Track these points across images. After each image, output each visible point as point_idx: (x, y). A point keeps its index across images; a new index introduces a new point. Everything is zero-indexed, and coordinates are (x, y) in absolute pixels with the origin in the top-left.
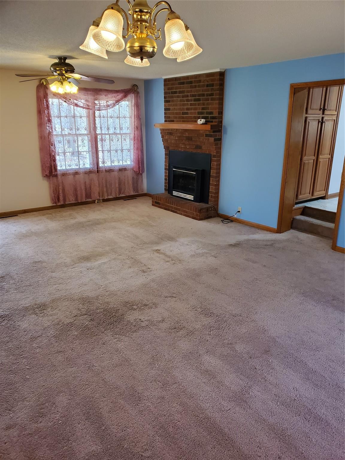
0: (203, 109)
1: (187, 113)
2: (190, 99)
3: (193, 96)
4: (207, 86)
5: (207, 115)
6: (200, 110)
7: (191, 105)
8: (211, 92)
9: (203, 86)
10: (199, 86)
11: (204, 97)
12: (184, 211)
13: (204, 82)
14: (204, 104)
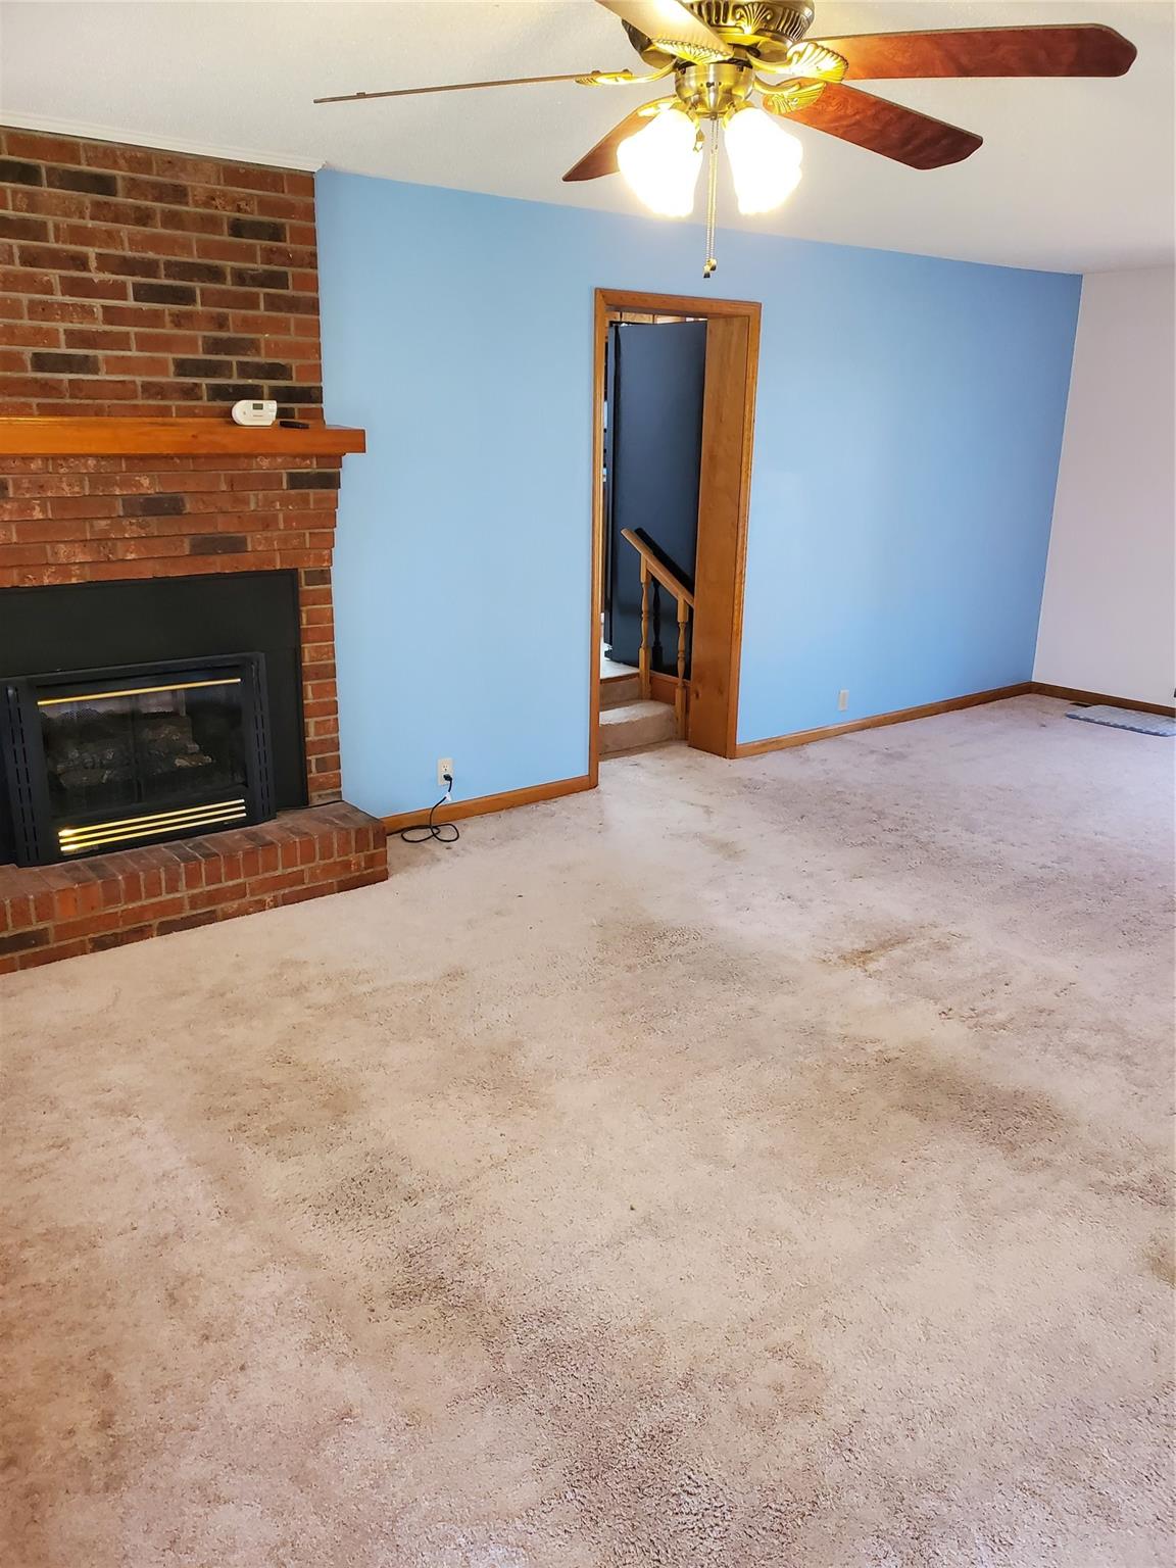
0: (215, 346)
1: (87, 365)
2: (102, 282)
3: (127, 266)
4: (237, 228)
5: (250, 381)
6: (195, 351)
7: (111, 315)
8: (266, 267)
9: (209, 224)
10: (172, 220)
11: (223, 287)
12: (278, 883)
13: (206, 204)
14: (221, 323)
